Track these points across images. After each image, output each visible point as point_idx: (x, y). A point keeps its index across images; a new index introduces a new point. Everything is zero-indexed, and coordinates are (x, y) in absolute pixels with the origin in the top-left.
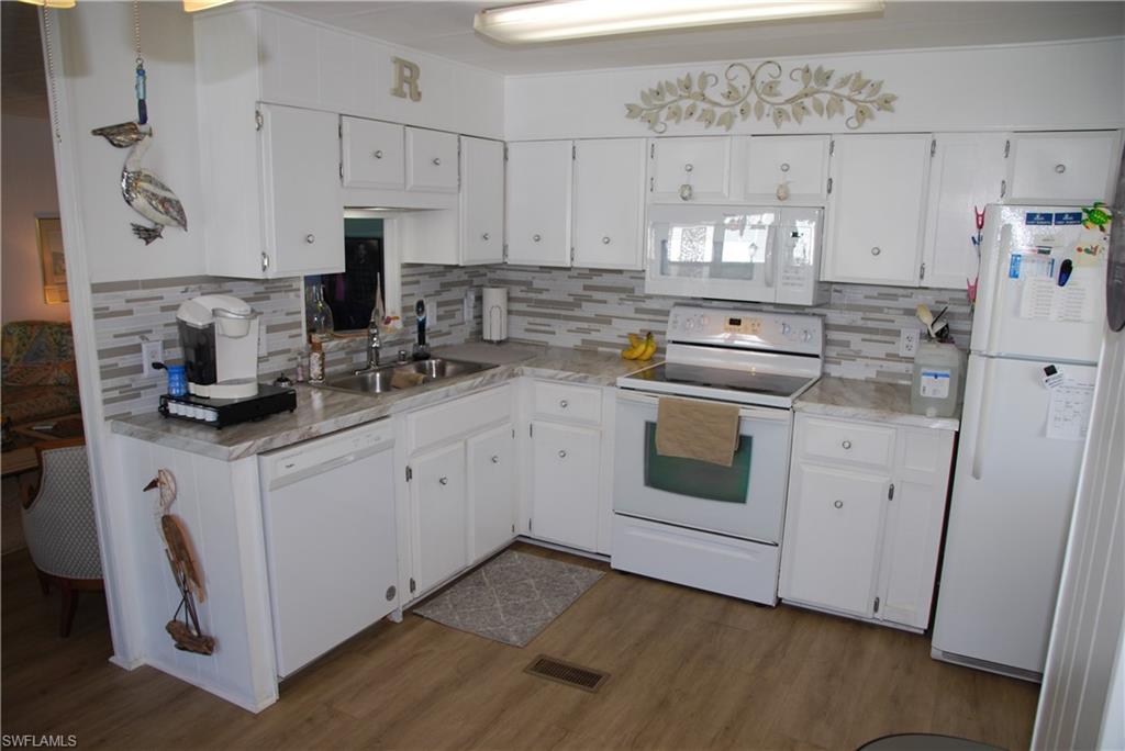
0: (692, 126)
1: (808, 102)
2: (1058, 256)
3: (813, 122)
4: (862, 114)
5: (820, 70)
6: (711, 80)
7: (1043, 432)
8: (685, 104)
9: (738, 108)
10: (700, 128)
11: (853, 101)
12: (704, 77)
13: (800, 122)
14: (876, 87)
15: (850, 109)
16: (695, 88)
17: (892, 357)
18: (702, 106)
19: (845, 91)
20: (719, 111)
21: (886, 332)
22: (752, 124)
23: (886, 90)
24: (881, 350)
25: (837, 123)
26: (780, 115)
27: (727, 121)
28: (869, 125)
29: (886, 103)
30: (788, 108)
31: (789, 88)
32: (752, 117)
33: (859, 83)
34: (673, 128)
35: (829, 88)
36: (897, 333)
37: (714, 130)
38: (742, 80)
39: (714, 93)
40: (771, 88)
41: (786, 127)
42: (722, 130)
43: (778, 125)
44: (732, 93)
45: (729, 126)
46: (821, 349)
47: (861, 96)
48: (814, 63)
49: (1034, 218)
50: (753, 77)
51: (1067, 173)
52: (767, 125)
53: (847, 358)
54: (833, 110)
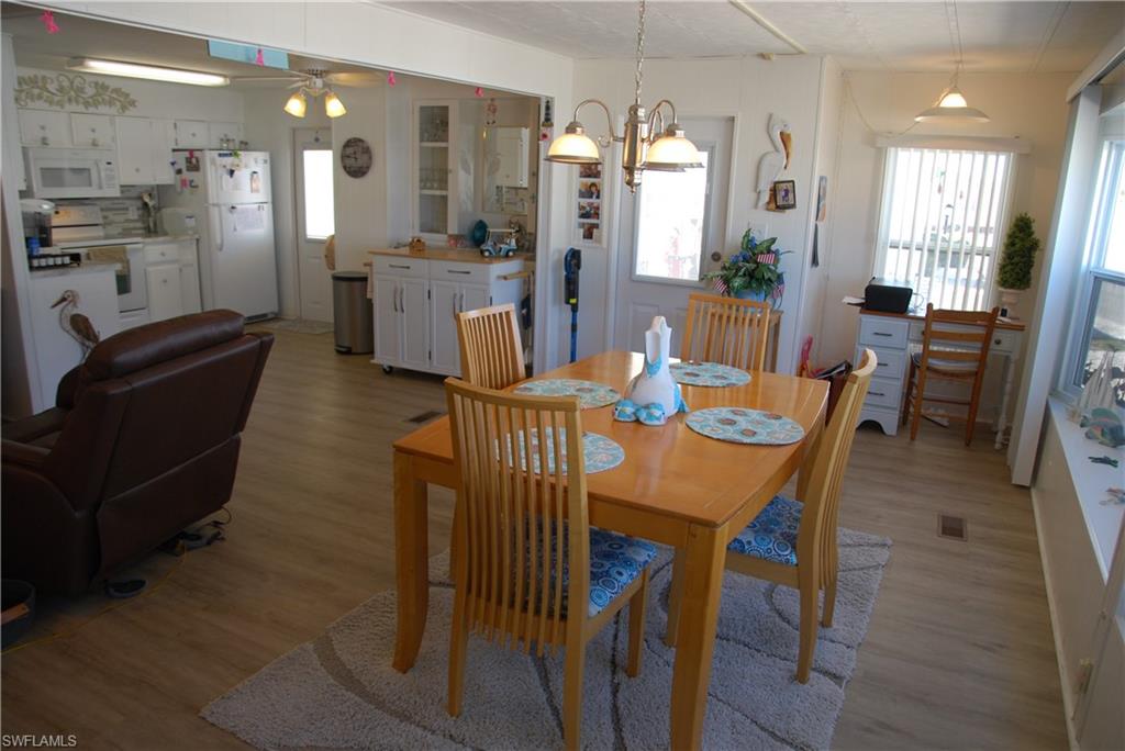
0: (39, 104)
1: (99, 98)
2: (228, 167)
3: (103, 109)
4: (124, 108)
5: (103, 84)
6: (49, 81)
7: (235, 229)
8: (36, 91)
9: (66, 98)
10: (46, 105)
11: (120, 101)
12: (44, 78)
13: (97, 107)
14: (128, 95)
15: (118, 104)
16: (40, 84)
17: (127, 221)
18: (46, 94)
19: (114, 95)
20: (56, 99)
21: (123, 209)
22: (73, 107)
23: (132, 97)
24: (121, 218)
25: (113, 111)
26: (87, 104)
27: (61, 104)
28: (127, 112)
29: (133, 103)
30: (90, 100)
31: (90, 91)
32: (74, 104)
33: (117, 91)
34: (31, 104)
35: (108, 93)
36: (127, 209)
37: (53, 107)
38: (66, 84)
39: (52, 87)
40: (82, 90)
41: (91, 110)
42: (58, 108)
43: (86, 107)
44: (61, 89)
45: (62, 106)
46: (101, 221)
47: (122, 99)
48: (100, 81)
49: (220, 155)
50: (72, 83)
51: (196, 136)
52: (81, 108)
53: (110, 224)
54: (111, 103)
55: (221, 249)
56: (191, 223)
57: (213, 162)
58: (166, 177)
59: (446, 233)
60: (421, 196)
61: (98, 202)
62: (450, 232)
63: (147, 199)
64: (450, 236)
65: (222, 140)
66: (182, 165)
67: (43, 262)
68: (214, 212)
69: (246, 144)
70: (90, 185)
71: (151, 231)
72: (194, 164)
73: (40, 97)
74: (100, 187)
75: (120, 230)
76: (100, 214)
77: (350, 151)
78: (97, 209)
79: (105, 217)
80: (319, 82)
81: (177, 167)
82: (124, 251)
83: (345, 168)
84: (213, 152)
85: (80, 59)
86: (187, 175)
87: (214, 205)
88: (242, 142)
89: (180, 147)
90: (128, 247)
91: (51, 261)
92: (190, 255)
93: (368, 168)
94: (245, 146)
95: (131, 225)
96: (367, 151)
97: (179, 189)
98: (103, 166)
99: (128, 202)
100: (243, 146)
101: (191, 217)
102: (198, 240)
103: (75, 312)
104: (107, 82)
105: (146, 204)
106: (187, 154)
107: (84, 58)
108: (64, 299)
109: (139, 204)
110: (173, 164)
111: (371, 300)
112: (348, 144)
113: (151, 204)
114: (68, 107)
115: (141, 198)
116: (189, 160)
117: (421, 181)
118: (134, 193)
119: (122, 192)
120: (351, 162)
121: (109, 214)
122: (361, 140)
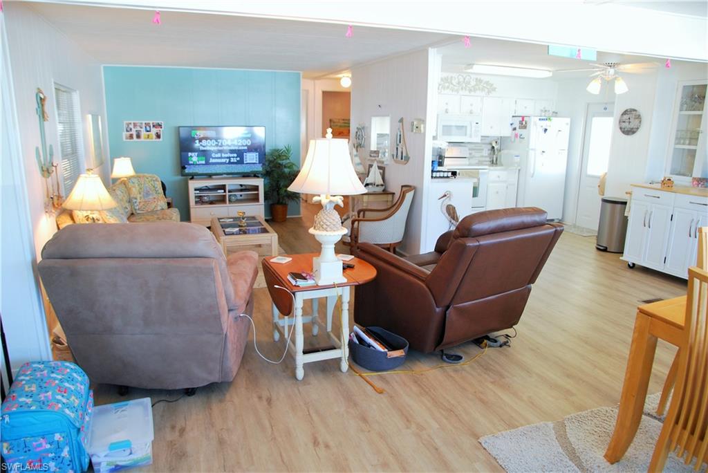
0: (447, 91)
1: (477, 87)
2: (544, 127)
3: (478, 93)
4: (489, 92)
5: (480, 79)
6: (454, 79)
8: (447, 85)
9: (460, 87)
10: (450, 92)
12: (452, 77)
13: (475, 92)
14: (492, 85)
15: (486, 90)
16: (449, 80)
17: (482, 156)
18: (451, 86)
19: (485, 85)
20: (456, 88)
21: (481, 150)
23: (494, 86)
24: (478, 155)
25: (483, 94)
26: (470, 91)
27: (457, 91)
28: (491, 95)
29: (494, 89)
30: (472, 88)
31: (473, 83)
32: (464, 91)
33: (487, 83)
34: (444, 91)
35: (482, 84)
36: (483, 150)
37: (454, 93)
38: (462, 80)
39: (454, 82)
40: (469, 83)
41: (472, 93)
42: (456, 93)
44: (459, 83)
45: (458, 92)
46: (467, 156)
47: (488, 87)
48: (479, 77)
49: (540, 119)
50: (465, 79)
51: (527, 108)
52: (467, 93)
53: (472, 158)
54: (483, 90)
55: (532, 177)
56: (517, 159)
57: (535, 124)
58: (507, 132)
59: (691, 176)
60: (675, 149)
61: (469, 145)
62: (694, 175)
63: (494, 145)
64: (694, 179)
65: (542, 111)
66: (517, 125)
67: (438, 174)
68: (531, 153)
69: (556, 113)
70: (466, 135)
71: (494, 163)
72: (523, 124)
73: (448, 87)
74: (471, 136)
75: (477, 161)
76: (468, 152)
77: (626, 117)
78: (467, 149)
79: (470, 154)
80: (612, 71)
81: (514, 126)
82: (478, 173)
83: (621, 128)
84: (535, 118)
85: (470, 65)
86: (519, 131)
87: (532, 149)
88: (554, 112)
89: (516, 115)
90: (480, 171)
91: (442, 174)
92: (514, 179)
93: (638, 128)
94: (555, 114)
95: (484, 159)
96: (639, 117)
97: (513, 140)
98: (474, 124)
99: (484, 146)
100: (554, 114)
101: (517, 156)
102: (519, 170)
103: (448, 204)
104: (482, 78)
105: (493, 147)
106: (521, 119)
107: (474, 64)
108: (445, 196)
109: (490, 147)
110: (511, 124)
111: (627, 217)
112: (625, 113)
113: (496, 147)
114: (461, 92)
115: (491, 144)
116: (521, 123)
117: (677, 138)
118: (488, 141)
119: (482, 140)
120: (626, 125)
121: (473, 152)
122: (635, 110)
